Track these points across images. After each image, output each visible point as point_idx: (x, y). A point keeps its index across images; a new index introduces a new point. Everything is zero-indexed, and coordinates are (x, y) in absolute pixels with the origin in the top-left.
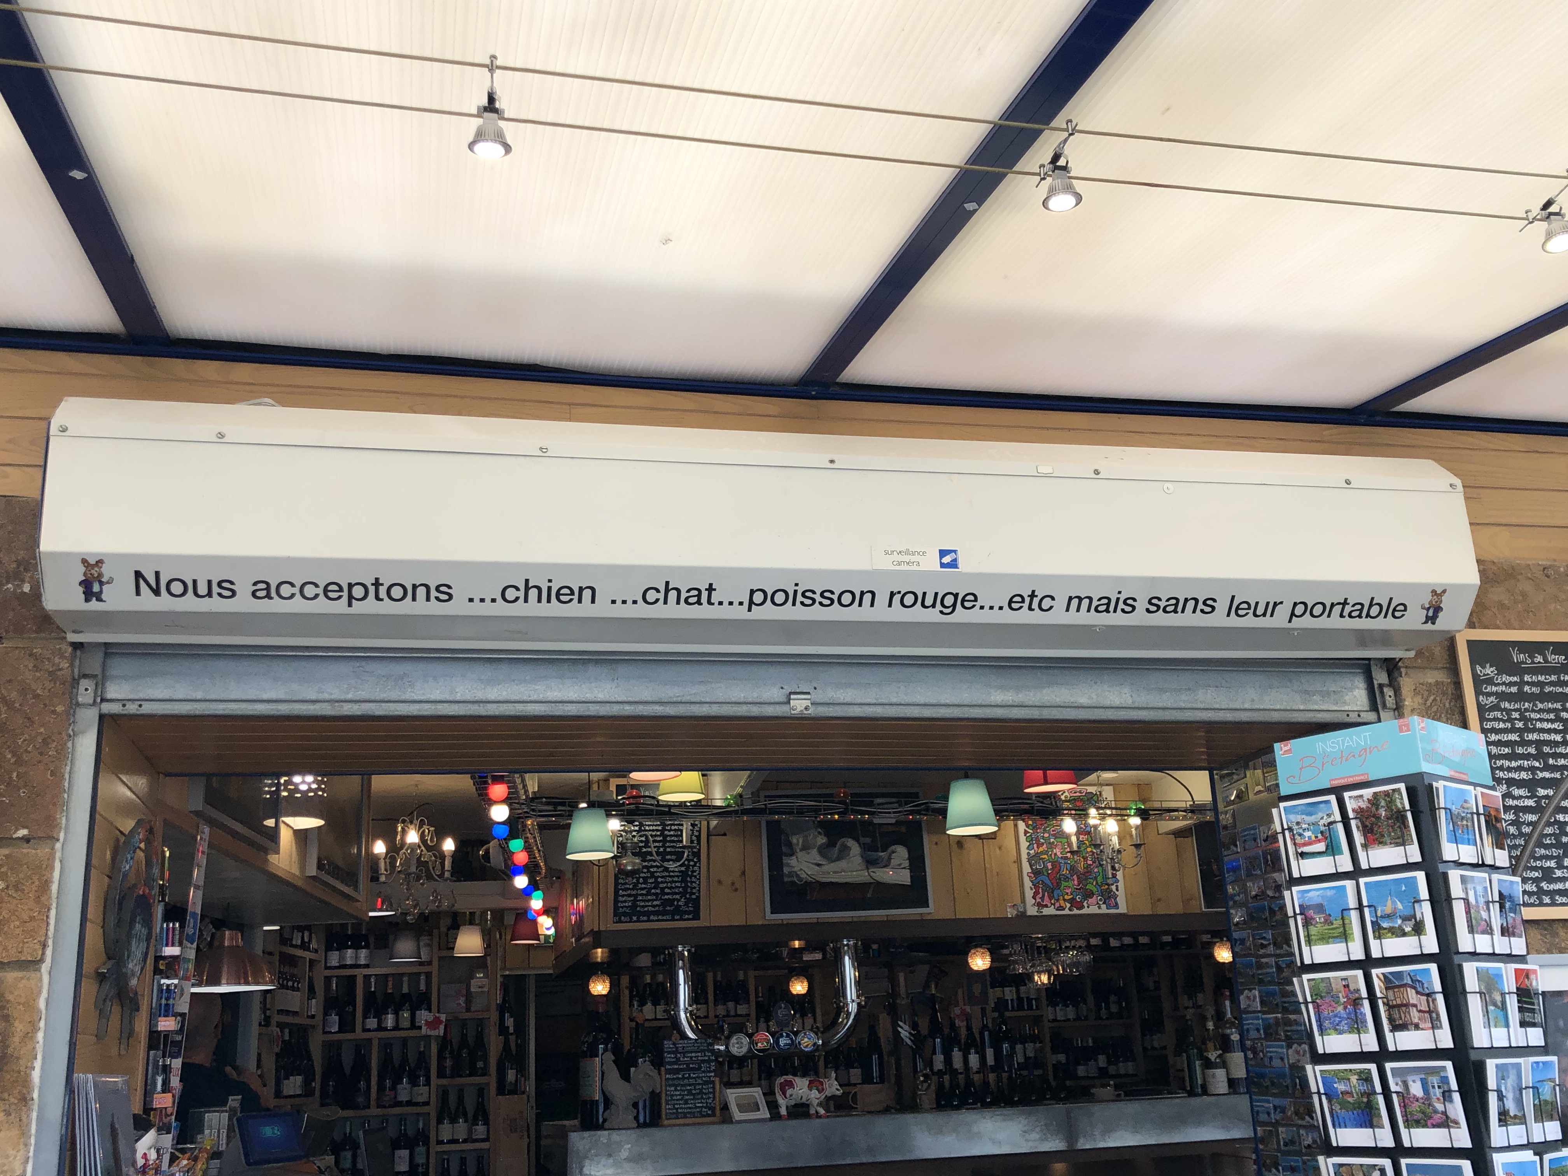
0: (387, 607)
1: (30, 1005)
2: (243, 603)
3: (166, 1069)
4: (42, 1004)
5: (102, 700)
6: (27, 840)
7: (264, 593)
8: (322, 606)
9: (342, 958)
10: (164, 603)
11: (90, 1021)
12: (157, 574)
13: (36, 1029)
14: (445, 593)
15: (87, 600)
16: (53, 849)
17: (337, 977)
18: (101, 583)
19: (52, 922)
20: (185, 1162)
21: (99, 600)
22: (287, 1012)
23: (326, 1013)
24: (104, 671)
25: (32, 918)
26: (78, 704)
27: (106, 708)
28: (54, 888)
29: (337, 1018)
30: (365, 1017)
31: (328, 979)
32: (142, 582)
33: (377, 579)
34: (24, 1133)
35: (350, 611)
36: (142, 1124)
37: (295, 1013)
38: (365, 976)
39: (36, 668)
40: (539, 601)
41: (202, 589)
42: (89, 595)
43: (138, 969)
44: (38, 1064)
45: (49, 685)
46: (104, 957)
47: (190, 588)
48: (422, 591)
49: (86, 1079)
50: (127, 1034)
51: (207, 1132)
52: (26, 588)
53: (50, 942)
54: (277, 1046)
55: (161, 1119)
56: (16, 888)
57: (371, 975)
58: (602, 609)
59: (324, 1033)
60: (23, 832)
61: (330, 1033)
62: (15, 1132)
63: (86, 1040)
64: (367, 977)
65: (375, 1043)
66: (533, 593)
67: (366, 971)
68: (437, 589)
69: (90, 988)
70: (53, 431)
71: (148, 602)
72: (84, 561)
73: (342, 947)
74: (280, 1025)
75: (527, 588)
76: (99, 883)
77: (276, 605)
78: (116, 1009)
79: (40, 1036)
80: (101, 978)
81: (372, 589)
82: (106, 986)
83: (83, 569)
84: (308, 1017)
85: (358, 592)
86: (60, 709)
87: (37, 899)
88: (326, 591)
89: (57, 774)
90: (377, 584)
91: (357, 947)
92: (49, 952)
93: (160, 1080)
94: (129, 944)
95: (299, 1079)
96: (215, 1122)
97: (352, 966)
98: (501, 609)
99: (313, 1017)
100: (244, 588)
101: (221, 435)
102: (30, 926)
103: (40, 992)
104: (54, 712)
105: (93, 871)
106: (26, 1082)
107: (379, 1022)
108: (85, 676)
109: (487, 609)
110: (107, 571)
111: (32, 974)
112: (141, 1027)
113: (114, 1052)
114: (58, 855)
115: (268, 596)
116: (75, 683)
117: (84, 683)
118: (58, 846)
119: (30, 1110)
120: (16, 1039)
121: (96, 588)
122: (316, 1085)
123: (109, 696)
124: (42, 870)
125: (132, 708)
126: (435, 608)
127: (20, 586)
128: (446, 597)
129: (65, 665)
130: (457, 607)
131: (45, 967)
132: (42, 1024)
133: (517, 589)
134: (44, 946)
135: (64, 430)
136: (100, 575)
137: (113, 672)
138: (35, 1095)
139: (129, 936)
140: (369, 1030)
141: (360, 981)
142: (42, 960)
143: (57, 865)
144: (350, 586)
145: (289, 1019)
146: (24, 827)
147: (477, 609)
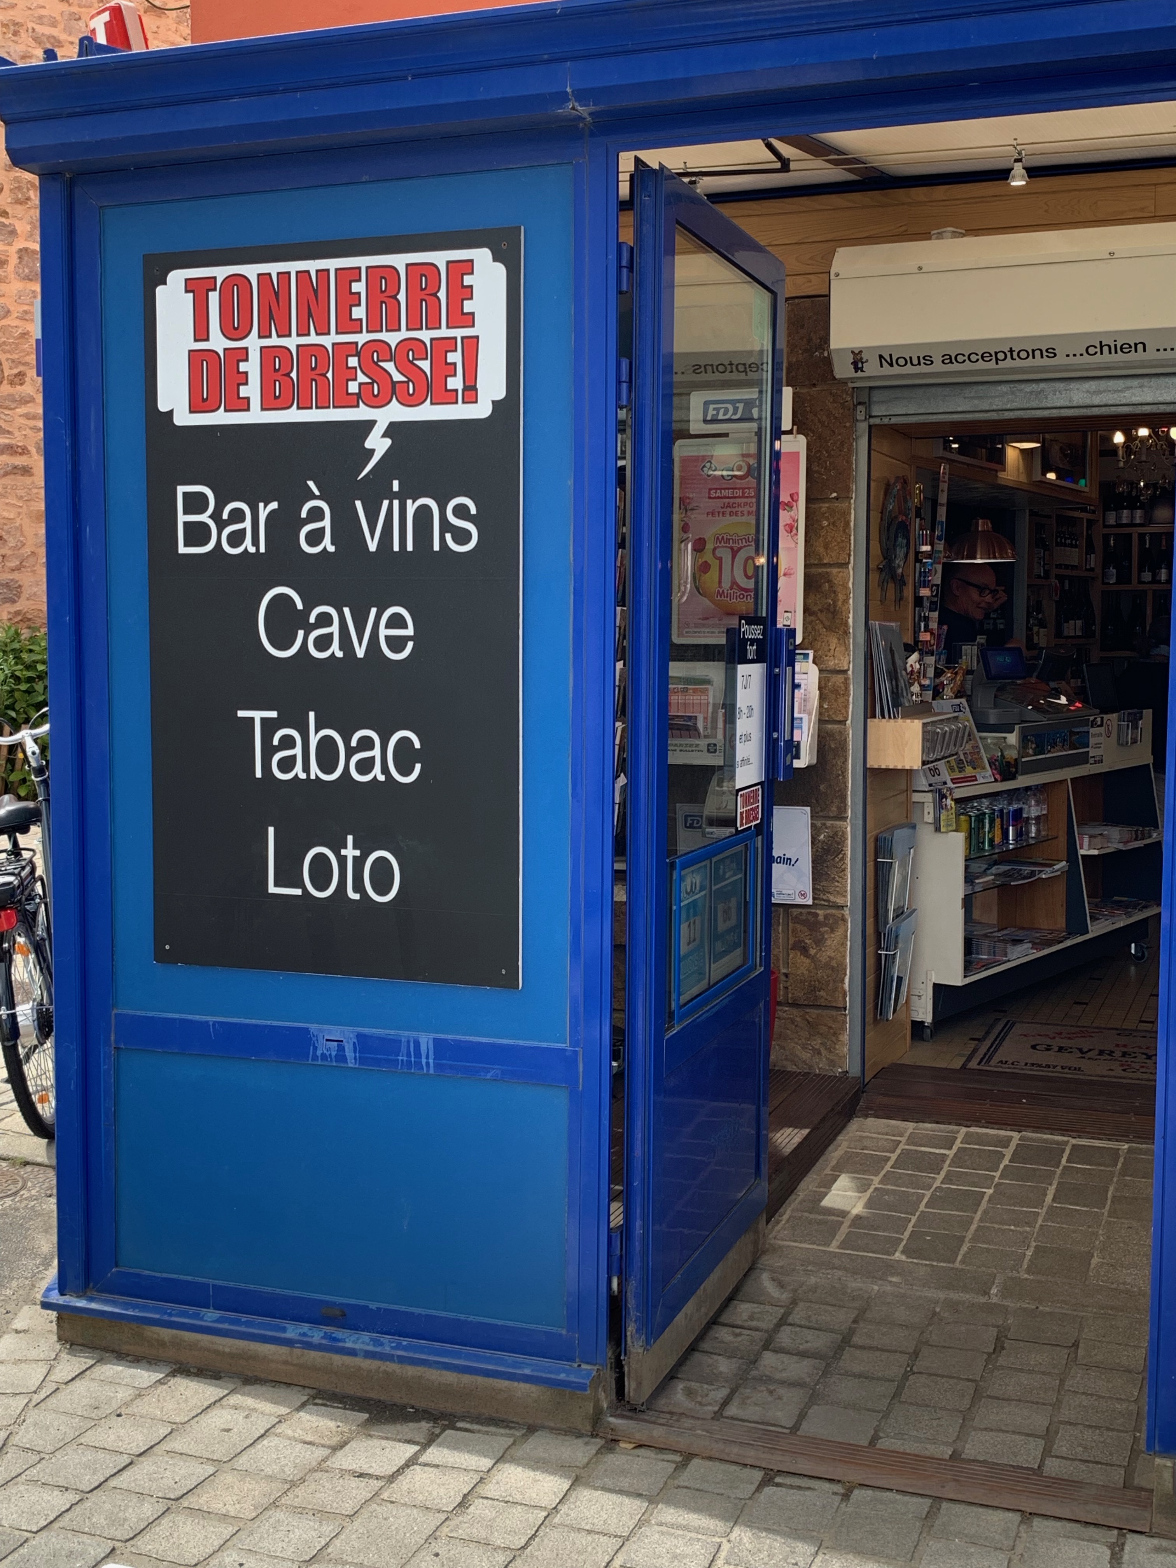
0: (1018, 363)
1: (845, 586)
2: (938, 366)
3: (926, 619)
4: (851, 585)
5: (871, 417)
6: (837, 498)
7: (948, 361)
8: (981, 365)
9: (1118, 518)
10: (896, 370)
11: (876, 593)
12: (891, 355)
13: (848, 598)
14: (1051, 353)
15: (856, 372)
16: (850, 503)
17: (1115, 534)
18: (862, 363)
19: (852, 542)
20: (949, 675)
21: (862, 371)
22: (1067, 567)
23: (1105, 566)
24: (869, 400)
25: (843, 541)
26: (857, 421)
27: (873, 421)
28: (852, 524)
29: (1114, 571)
30: (1141, 570)
31: (1106, 538)
32: (883, 361)
33: (1011, 348)
34: (847, 648)
35: (997, 367)
36: (909, 649)
37: (1074, 567)
38: (1139, 534)
39: (834, 402)
40: (1110, 353)
41: (915, 362)
42: (857, 369)
43: (902, 563)
44: (851, 616)
45: (841, 411)
46: (882, 559)
47: (909, 361)
48: (1037, 353)
49: (875, 624)
50: (900, 599)
51: (964, 657)
52: (826, 354)
53: (852, 553)
54: (1056, 594)
55: (927, 647)
56: (834, 524)
57: (1146, 534)
58: (1151, 355)
59: (1103, 583)
60: (834, 495)
61: (1109, 584)
62: (843, 648)
63: (875, 604)
64: (1142, 536)
65: (1150, 595)
66: (1106, 349)
67: (1141, 530)
68: (1047, 351)
69: (875, 577)
70: (832, 276)
71: (887, 370)
72: (853, 352)
73: (1118, 508)
74: (1060, 578)
75: (1101, 347)
76: (875, 516)
77: (955, 367)
78: (891, 586)
79: (851, 601)
80: (881, 570)
81: (1009, 354)
82: (884, 574)
83: (852, 356)
84: (1087, 570)
85: (1001, 356)
86: (848, 424)
87: (844, 531)
88: (982, 357)
89: (849, 462)
90: (1011, 351)
91: (1132, 508)
92: (852, 558)
93: (922, 625)
94: (895, 550)
95: (1079, 623)
96: (969, 651)
97: (1126, 525)
98: (1087, 358)
99: (1092, 570)
100: (938, 360)
101: (920, 268)
102: (841, 545)
103: (849, 580)
104: (845, 427)
105: (871, 512)
106: (846, 624)
107: (1154, 576)
108: (860, 403)
109: (1078, 360)
110: (865, 356)
111: (845, 570)
112: (908, 592)
113: (893, 609)
114: (853, 506)
115: (951, 362)
116: (855, 409)
117: (859, 408)
118: (852, 501)
119: (849, 638)
120: (840, 603)
121: (860, 365)
122: (1097, 628)
123: (873, 414)
124: (846, 514)
125: (886, 421)
126: (1046, 361)
127: (822, 353)
128: (1052, 355)
129: (849, 399)
130: (1060, 360)
131: (851, 566)
132: (851, 595)
133: (1096, 347)
134: (849, 555)
135: (837, 275)
136: (861, 358)
137: (875, 399)
138: (851, 631)
139: (894, 546)
140: (1144, 583)
141: (1135, 538)
142: (849, 563)
143: (853, 512)
144: (996, 353)
145: (1068, 572)
146: (835, 492)
147: (1072, 360)
